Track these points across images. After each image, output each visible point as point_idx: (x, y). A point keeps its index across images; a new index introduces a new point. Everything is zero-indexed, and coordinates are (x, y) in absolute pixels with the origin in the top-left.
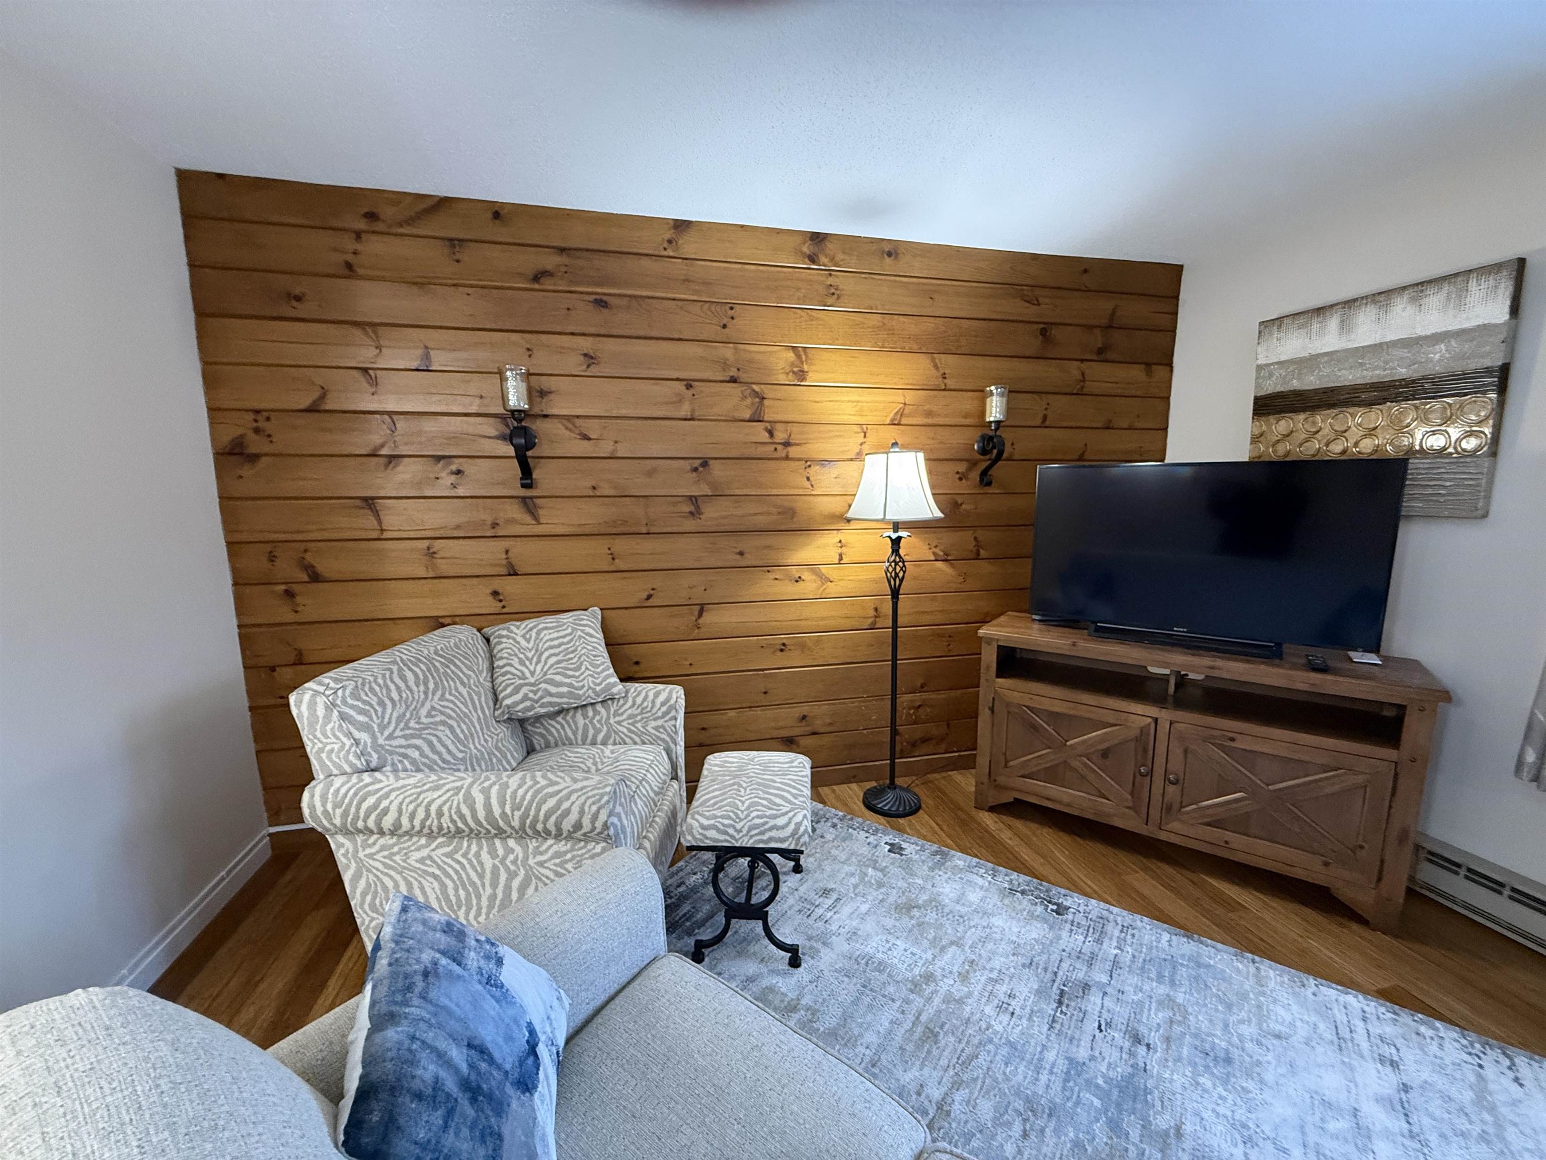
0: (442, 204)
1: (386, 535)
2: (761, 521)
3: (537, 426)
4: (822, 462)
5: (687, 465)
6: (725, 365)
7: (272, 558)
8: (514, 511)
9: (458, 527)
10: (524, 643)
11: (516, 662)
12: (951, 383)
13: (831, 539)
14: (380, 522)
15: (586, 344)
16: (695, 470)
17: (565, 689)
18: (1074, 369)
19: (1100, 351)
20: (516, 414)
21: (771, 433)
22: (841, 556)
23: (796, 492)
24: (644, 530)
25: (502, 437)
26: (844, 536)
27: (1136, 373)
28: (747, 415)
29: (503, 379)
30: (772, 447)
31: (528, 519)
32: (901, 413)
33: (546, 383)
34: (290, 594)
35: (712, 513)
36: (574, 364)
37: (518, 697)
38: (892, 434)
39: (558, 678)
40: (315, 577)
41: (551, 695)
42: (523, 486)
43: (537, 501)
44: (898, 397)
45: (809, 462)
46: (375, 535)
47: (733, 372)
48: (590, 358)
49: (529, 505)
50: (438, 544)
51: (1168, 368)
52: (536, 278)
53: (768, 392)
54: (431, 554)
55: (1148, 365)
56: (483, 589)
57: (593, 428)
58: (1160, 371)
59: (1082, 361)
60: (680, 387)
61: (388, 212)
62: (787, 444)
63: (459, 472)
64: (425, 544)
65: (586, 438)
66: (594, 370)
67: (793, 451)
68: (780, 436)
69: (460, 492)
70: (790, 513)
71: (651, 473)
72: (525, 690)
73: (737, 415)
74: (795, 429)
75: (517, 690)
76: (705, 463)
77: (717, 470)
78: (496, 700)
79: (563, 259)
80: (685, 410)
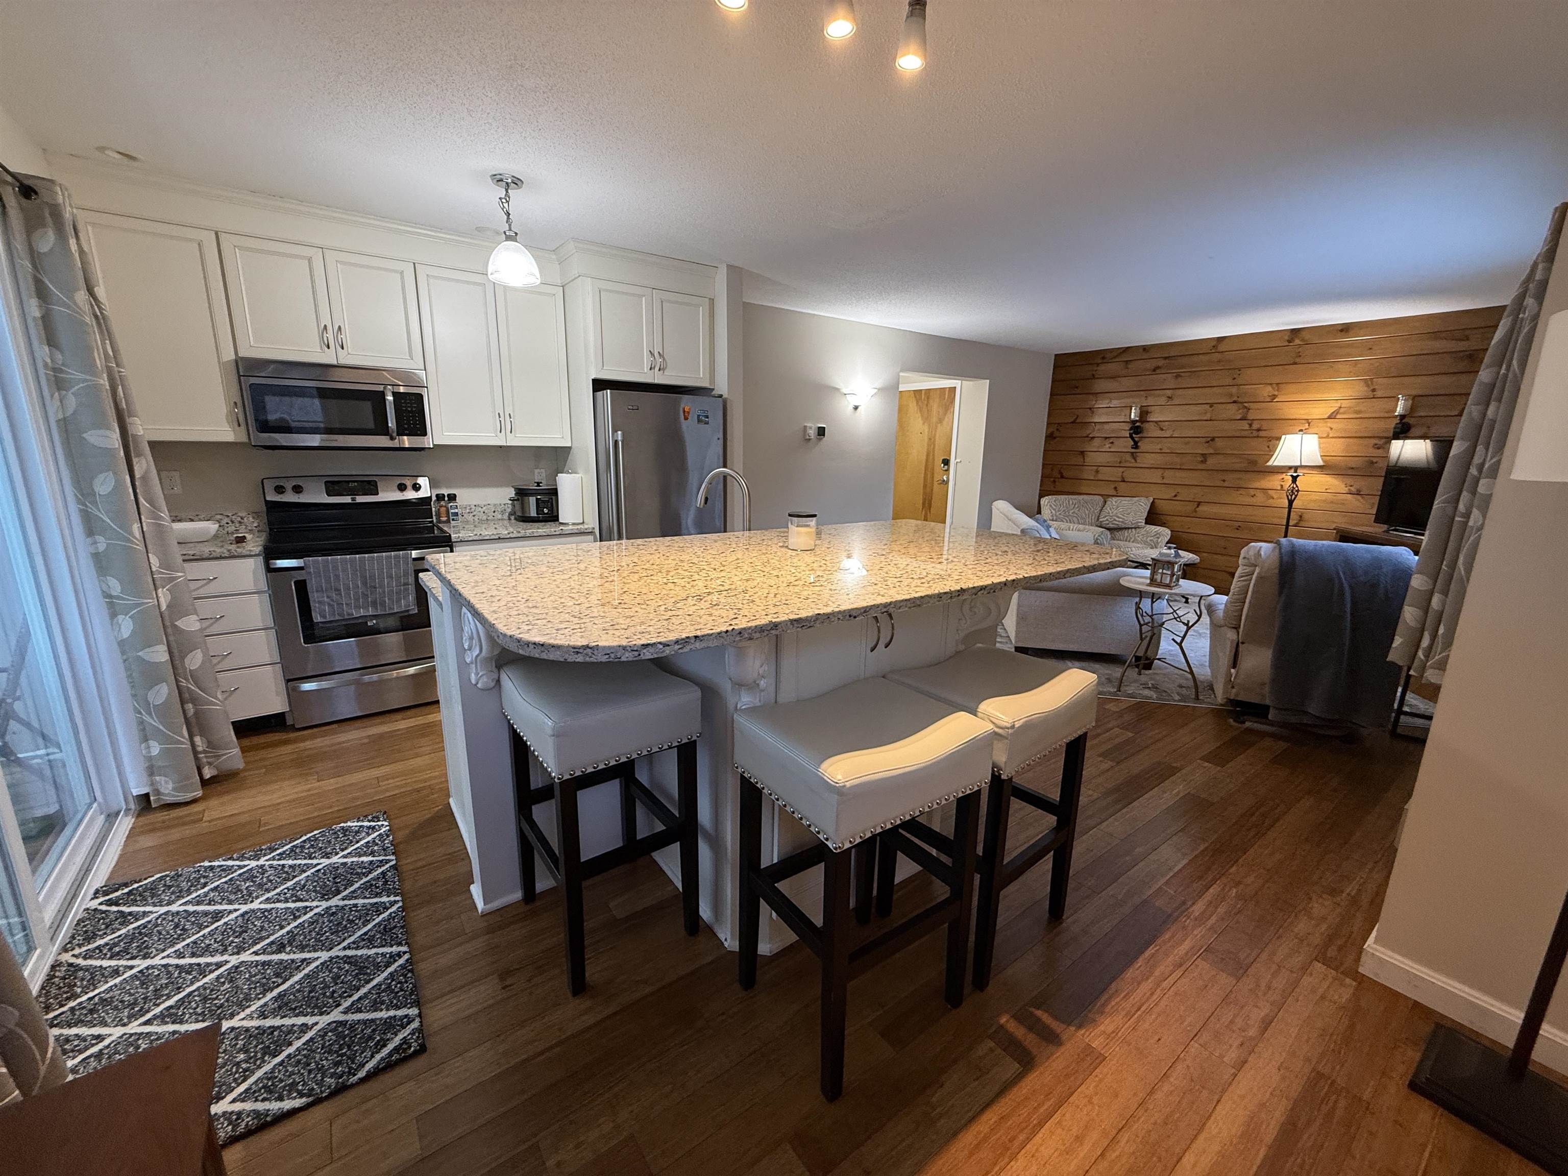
0: (1127, 349)
1: (1084, 464)
2: (1238, 466)
3: (1141, 426)
5: (1204, 440)
6: (1232, 396)
7: (1052, 471)
8: (1128, 457)
9: (1108, 463)
10: (1116, 504)
11: (1111, 510)
12: (1379, 393)
14: (1084, 460)
15: (1169, 393)
16: (1208, 442)
20: (1134, 422)
21: (1250, 425)
24: (1179, 467)
25: (1128, 430)
28: (1239, 417)
29: (1131, 409)
30: (1250, 432)
31: (1133, 460)
32: (1337, 412)
33: (1148, 409)
34: (1054, 482)
35: (1211, 462)
36: (1163, 401)
40: (1062, 477)
41: (1124, 522)
42: (1133, 448)
43: (1138, 454)
44: (1337, 404)
46: (1081, 465)
47: (1236, 398)
48: (1170, 398)
49: (1134, 456)
52: (1154, 370)
53: (1253, 406)
54: (1097, 472)
56: (1110, 485)
57: (1165, 426)
60: (1207, 407)
62: (1258, 430)
63: (1112, 443)
64: (1097, 468)
65: (1162, 430)
66: (1170, 402)
67: (1262, 434)
68: (1255, 426)
69: (1111, 450)
71: (1187, 444)
73: (1233, 417)
74: (1265, 423)
76: (1213, 439)
77: (1219, 443)
79: (1167, 361)
80: (1208, 417)
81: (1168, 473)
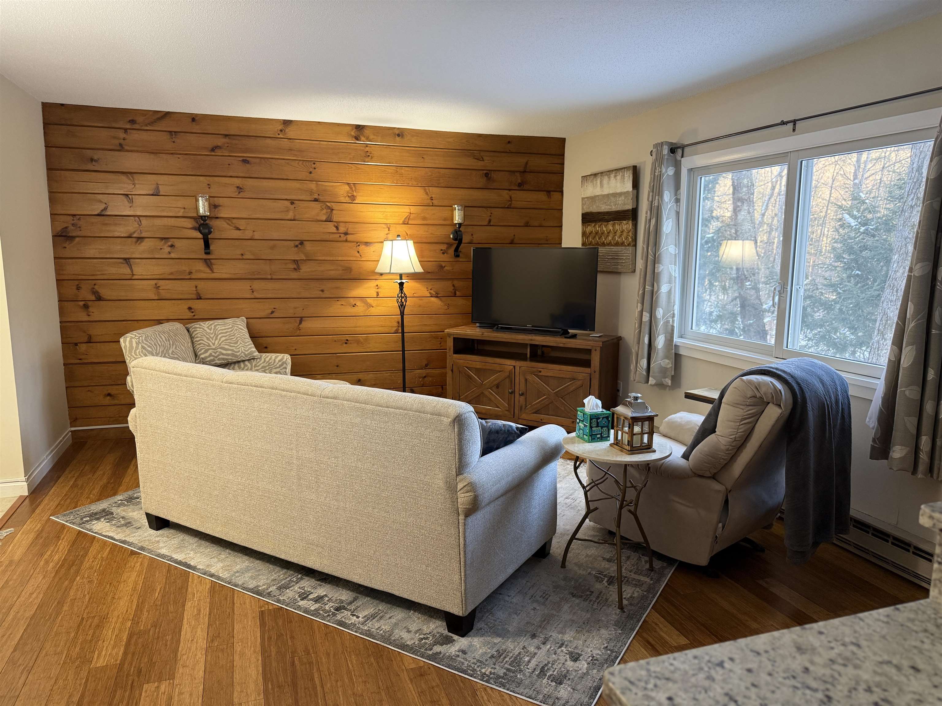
0: (167, 114)
1: (135, 277)
2: (332, 274)
3: (213, 223)
4: (367, 244)
5: (292, 244)
6: (311, 192)
7: (78, 288)
8: (201, 266)
9: (172, 274)
10: (208, 331)
11: (205, 339)
12: (436, 202)
13: (373, 284)
14: (132, 271)
15: (237, 182)
16: (297, 246)
17: (230, 352)
18: (505, 194)
19: (520, 185)
20: (203, 218)
21: (337, 228)
22: (378, 293)
23: (352, 259)
24: (269, 277)
25: (194, 228)
26: (378, 282)
27: (542, 196)
28: (324, 218)
29: (197, 200)
30: (338, 235)
31: (208, 270)
32: (408, 218)
33: (217, 201)
34: (86, 307)
35: (306, 269)
36: (231, 191)
37: (207, 354)
38: (403, 229)
39: (226, 347)
40: (99, 298)
41: (223, 354)
42: (206, 253)
43: (212, 261)
44: (407, 210)
45: (358, 243)
46: (129, 277)
47: (316, 196)
48: (240, 189)
49: (208, 263)
50: (161, 283)
51: (560, 193)
52: (213, 150)
53: (334, 206)
54: (157, 287)
55: (549, 192)
56: (184, 306)
57: (242, 224)
58: (555, 195)
59: (510, 190)
60: (287, 203)
61: (140, 119)
62: (346, 234)
63: (172, 246)
64: (154, 282)
66: (242, 194)
67: (350, 237)
68: (342, 229)
69: (173, 255)
70: (349, 270)
71: (273, 248)
72: (210, 351)
73: (319, 218)
74: (351, 226)
75: (206, 351)
76: (302, 243)
77: (308, 246)
78: (196, 355)
79: (226, 140)
80: (290, 215)
81: (257, 285)
